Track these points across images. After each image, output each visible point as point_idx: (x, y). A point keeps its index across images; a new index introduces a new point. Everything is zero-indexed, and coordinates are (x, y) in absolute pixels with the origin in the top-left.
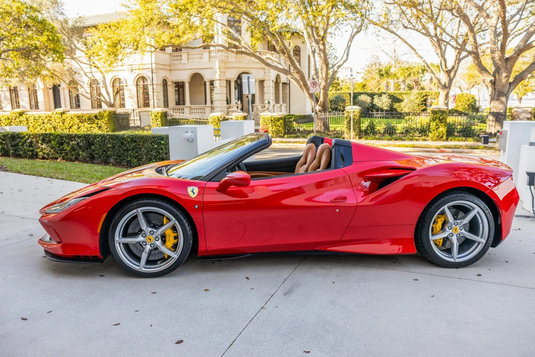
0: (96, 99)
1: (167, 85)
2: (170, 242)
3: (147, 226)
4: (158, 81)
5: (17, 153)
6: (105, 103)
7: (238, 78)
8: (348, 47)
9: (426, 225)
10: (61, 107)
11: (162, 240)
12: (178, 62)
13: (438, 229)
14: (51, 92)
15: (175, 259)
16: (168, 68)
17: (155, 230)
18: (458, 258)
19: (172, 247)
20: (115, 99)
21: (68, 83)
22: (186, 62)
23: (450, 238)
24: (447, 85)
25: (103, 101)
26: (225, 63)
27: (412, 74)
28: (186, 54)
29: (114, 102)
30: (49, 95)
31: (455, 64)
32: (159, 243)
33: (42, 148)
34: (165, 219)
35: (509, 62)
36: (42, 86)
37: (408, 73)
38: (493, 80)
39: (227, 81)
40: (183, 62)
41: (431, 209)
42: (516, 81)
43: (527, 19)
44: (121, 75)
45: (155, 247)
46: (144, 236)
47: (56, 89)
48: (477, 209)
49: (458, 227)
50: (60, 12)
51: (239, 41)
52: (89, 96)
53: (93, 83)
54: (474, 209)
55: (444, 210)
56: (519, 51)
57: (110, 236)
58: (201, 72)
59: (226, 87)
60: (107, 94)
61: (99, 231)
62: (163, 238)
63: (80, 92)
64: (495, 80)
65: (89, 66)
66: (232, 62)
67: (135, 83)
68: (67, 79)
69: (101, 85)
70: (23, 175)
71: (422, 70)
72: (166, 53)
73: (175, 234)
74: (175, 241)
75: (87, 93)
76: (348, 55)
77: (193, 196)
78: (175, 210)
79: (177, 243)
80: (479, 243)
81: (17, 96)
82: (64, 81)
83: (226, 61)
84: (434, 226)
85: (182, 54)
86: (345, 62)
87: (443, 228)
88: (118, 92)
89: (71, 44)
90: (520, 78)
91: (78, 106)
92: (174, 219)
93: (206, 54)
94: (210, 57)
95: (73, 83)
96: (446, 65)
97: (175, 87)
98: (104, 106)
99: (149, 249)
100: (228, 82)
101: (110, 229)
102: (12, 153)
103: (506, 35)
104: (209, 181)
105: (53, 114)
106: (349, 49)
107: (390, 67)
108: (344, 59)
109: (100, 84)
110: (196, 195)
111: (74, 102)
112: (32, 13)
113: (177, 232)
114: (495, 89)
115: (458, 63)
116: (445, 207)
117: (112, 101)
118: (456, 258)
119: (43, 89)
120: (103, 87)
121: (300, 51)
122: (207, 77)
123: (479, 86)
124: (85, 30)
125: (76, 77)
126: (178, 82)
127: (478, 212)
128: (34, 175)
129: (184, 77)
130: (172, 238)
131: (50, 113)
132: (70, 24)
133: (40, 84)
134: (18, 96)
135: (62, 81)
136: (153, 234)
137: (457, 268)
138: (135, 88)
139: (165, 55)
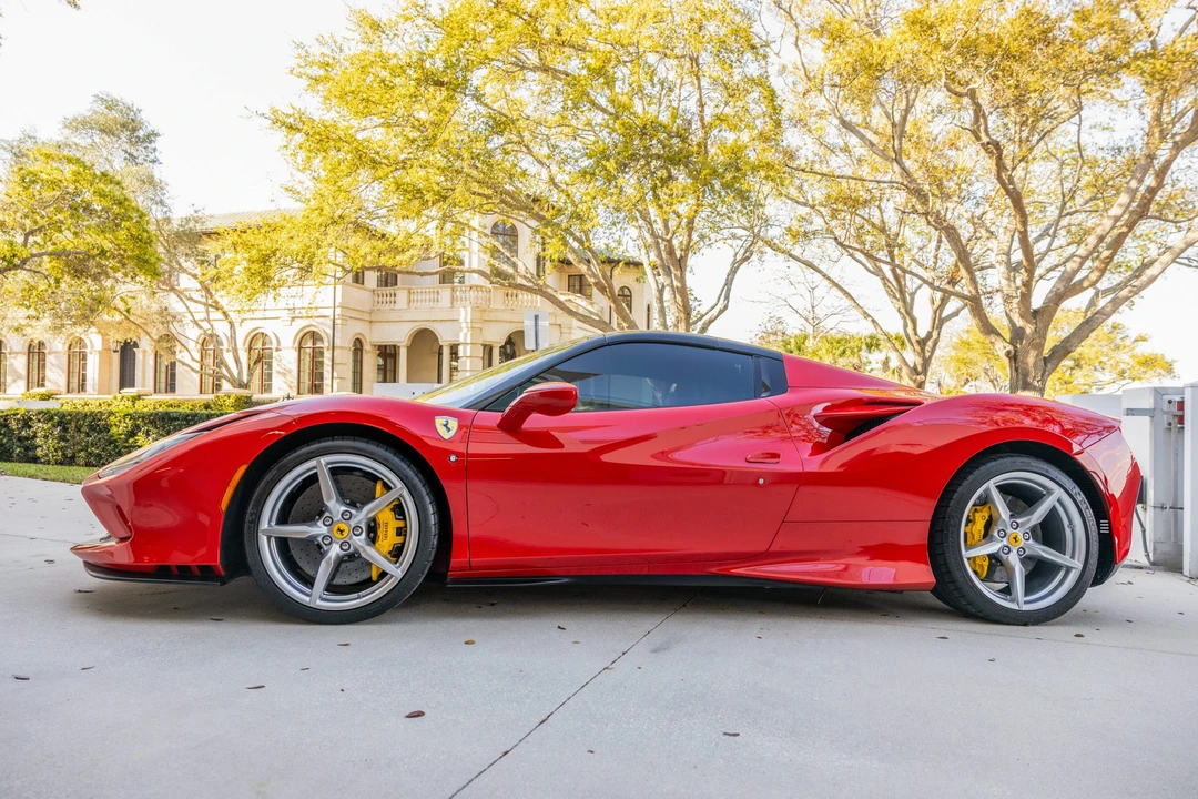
0: (211, 372)
1: (362, 350)
2: (388, 540)
3: (337, 500)
4: (344, 341)
5: (30, 453)
6: (229, 381)
7: (506, 343)
8: (728, 284)
9: (952, 522)
10: (134, 386)
11: (368, 535)
12: (388, 307)
13: (977, 537)
14: (116, 357)
15: (397, 578)
16: (366, 317)
17: (353, 512)
18: (1026, 603)
19: (390, 553)
20: (250, 374)
21: (156, 338)
22: (406, 307)
23: (1005, 557)
24: (920, 369)
25: (225, 377)
26: (484, 310)
27: (848, 352)
28: (406, 291)
29: (249, 381)
30: (110, 365)
31: (933, 328)
32: (360, 541)
33: (87, 442)
34: (379, 487)
35: (1041, 317)
36: (98, 345)
37: (842, 349)
38: (1013, 352)
39: (485, 346)
40: (397, 306)
41: (961, 488)
42: (1056, 355)
43: (1060, 250)
44: (268, 328)
45: (352, 550)
46: (328, 523)
47: (127, 351)
48: (1058, 492)
49: (1019, 533)
50: (158, 199)
51: (514, 266)
52: (197, 366)
53: (209, 341)
54: (1050, 492)
55: (987, 490)
56: (1057, 298)
57: (248, 518)
58: (434, 327)
59: (483, 358)
60: (236, 363)
61: (224, 505)
62: (372, 530)
63: (179, 356)
64: (1016, 351)
65: (202, 308)
66: (497, 310)
67: (297, 345)
68: (155, 331)
69: (225, 346)
70: (40, 481)
71: (867, 344)
72: (365, 289)
73: (401, 524)
74: (399, 540)
75: (193, 359)
76: (727, 298)
77: (447, 435)
78: (404, 466)
79: (403, 544)
80: (1069, 569)
81: (42, 366)
82: (148, 334)
83: (486, 307)
84: (968, 530)
85: (397, 292)
86: (721, 312)
87: (987, 534)
88: (262, 359)
89: (171, 261)
90: (1063, 350)
91: (171, 387)
92: (399, 484)
93: (446, 292)
94: (453, 299)
95: (168, 340)
96: (915, 329)
97: (379, 355)
98: (226, 386)
99: (338, 555)
100: (487, 349)
101: (252, 503)
102: (18, 455)
103: (1031, 263)
104: (483, 409)
105: (115, 398)
106: (729, 290)
107: (806, 338)
108: (720, 306)
109: (222, 345)
110: (452, 433)
111: (163, 380)
112: (102, 186)
113: (405, 519)
114: (1017, 369)
115: (940, 328)
116: (991, 485)
117: (245, 379)
118: (1021, 602)
119: (99, 352)
120: (228, 351)
121: (631, 296)
122: (445, 337)
123: (977, 383)
124: (204, 237)
125: (175, 328)
126: (386, 346)
127: (1059, 501)
128: (64, 481)
129: (399, 335)
130: (392, 532)
131: (109, 398)
132: (175, 225)
133: (94, 341)
134: (44, 365)
135: (143, 335)
136: (349, 519)
137: (1025, 624)
138: (296, 354)
139: (363, 291)
